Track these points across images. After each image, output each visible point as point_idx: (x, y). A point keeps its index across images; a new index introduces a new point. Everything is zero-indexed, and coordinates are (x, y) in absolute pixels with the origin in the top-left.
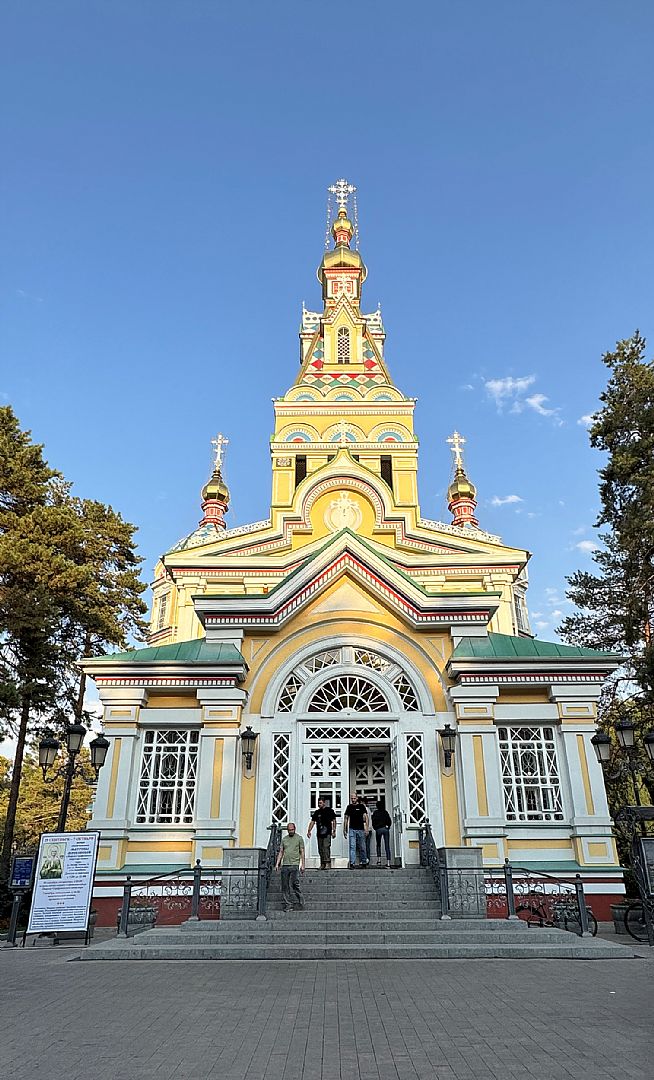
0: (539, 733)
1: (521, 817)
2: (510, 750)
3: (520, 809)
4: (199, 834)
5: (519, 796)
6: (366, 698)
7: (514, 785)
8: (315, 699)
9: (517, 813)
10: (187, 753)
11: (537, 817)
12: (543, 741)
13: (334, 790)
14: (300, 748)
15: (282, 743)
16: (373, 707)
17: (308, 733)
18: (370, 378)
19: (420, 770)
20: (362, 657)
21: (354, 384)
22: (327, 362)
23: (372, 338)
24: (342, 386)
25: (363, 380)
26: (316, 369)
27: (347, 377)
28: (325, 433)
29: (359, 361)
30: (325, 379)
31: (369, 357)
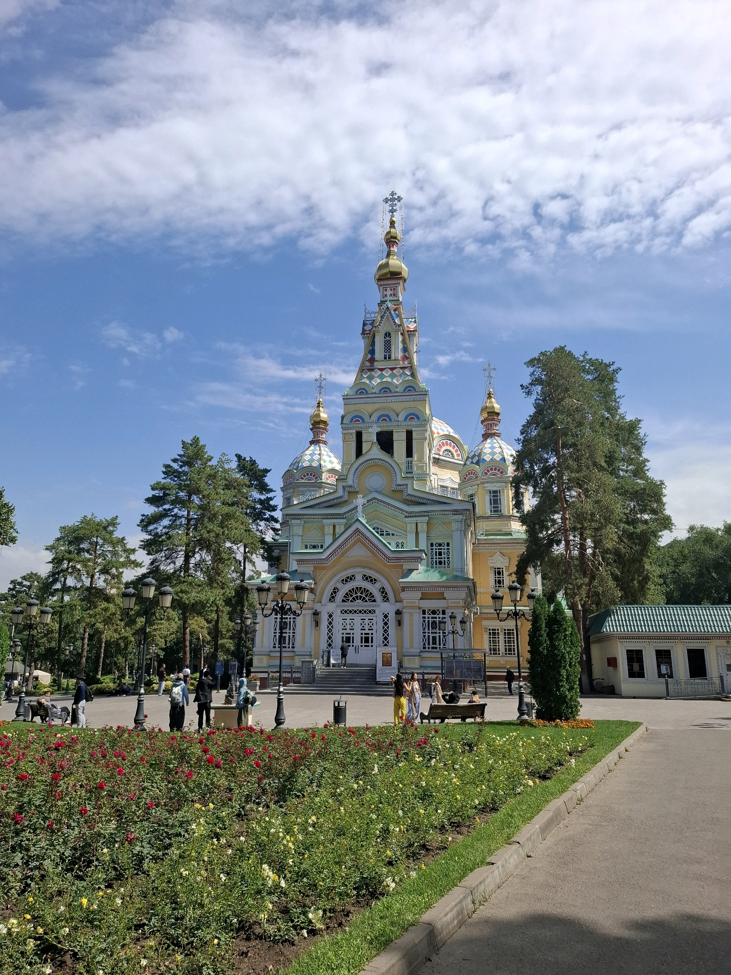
0: (440, 612)
1: (429, 648)
2: (427, 620)
3: (429, 644)
4: (297, 653)
5: (429, 639)
6: (366, 596)
7: (427, 635)
8: (345, 597)
10: (292, 620)
11: (436, 648)
12: (441, 616)
13: (351, 636)
14: (338, 618)
15: (330, 616)
16: (369, 600)
17: (341, 612)
18: (403, 371)
19: (388, 627)
20: (366, 578)
21: (393, 376)
22: (376, 359)
23: (407, 336)
24: (384, 380)
25: (399, 372)
26: (369, 365)
27: (388, 370)
28: (373, 416)
29: (397, 358)
30: (375, 372)
31: (404, 353)
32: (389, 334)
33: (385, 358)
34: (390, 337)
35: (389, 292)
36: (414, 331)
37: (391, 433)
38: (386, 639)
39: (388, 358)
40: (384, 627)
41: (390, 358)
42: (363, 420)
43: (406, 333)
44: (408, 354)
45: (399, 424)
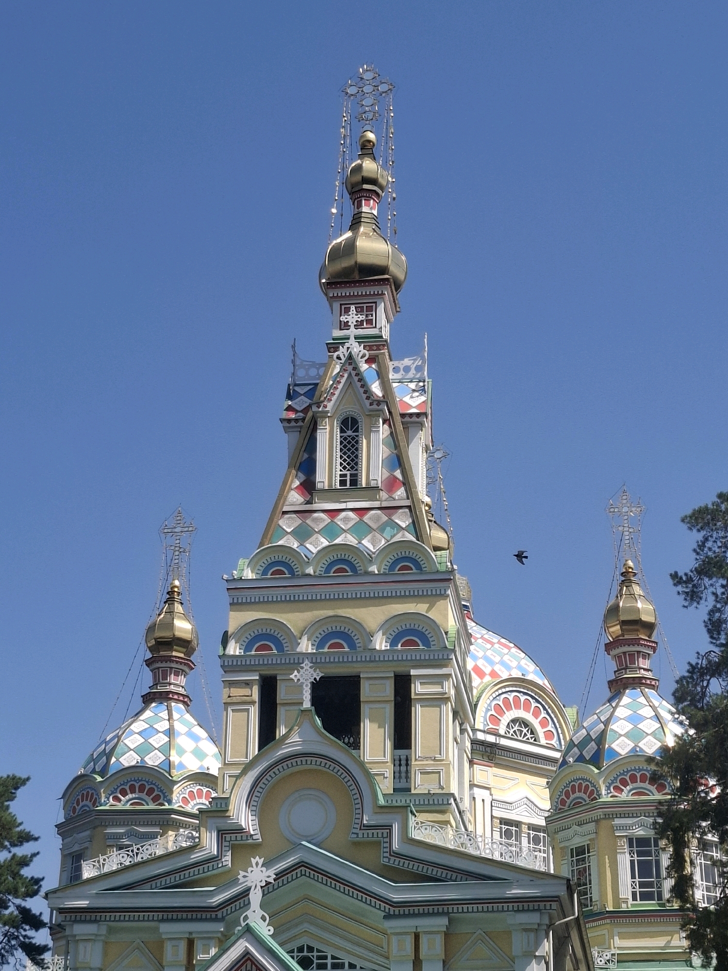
18: (389, 516)
21: (361, 529)
22: (319, 486)
24: (338, 541)
25: (378, 518)
26: (301, 499)
27: (351, 514)
28: (305, 638)
29: (373, 484)
30: (316, 520)
31: (392, 469)
32: (355, 421)
33: (343, 483)
34: (357, 430)
35: (353, 317)
36: (418, 415)
37: (353, 683)
39: (350, 482)
41: (354, 482)
42: (280, 647)
43: (398, 419)
44: (404, 473)
45: (376, 658)
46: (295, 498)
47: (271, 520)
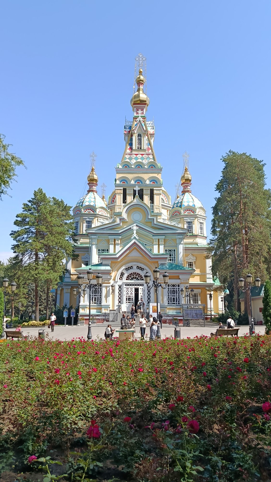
1: (171, 303)
2: (170, 289)
5: (171, 299)
6: (139, 277)
7: (170, 297)
8: (127, 277)
9: (170, 302)
11: (174, 304)
12: (177, 287)
13: (131, 297)
14: (124, 288)
15: (120, 287)
16: (140, 279)
17: (126, 285)
18: (148, 156)
19: (150, 293)
20: (138, 268)
21: (143, 158)
22: (133, 149)
23: (149, 137)
24: (138, 161)
25: (146, 156)
26: (130, 151)
27: (140, 155)
28: (132, 180)
29: (145, 149)
30: (133, 156)
31: (148, 146)
32: (140, 135)
33: (138, 148)
34: (141, 137)
35: (140, 112)
36: (153, 134)
37: (142, 190)
38: (149, 299)
39: (140, 149)
40: (148, 293)
41: (140, 148)
42: (127, 183)
43: (149, 135)
44: (151, 147)
45: (147, 186)
46: (128, 151)
47: (124, 156)
